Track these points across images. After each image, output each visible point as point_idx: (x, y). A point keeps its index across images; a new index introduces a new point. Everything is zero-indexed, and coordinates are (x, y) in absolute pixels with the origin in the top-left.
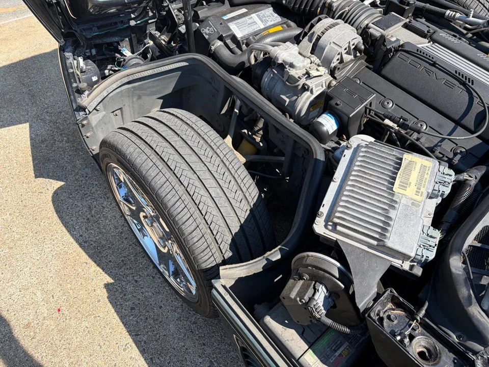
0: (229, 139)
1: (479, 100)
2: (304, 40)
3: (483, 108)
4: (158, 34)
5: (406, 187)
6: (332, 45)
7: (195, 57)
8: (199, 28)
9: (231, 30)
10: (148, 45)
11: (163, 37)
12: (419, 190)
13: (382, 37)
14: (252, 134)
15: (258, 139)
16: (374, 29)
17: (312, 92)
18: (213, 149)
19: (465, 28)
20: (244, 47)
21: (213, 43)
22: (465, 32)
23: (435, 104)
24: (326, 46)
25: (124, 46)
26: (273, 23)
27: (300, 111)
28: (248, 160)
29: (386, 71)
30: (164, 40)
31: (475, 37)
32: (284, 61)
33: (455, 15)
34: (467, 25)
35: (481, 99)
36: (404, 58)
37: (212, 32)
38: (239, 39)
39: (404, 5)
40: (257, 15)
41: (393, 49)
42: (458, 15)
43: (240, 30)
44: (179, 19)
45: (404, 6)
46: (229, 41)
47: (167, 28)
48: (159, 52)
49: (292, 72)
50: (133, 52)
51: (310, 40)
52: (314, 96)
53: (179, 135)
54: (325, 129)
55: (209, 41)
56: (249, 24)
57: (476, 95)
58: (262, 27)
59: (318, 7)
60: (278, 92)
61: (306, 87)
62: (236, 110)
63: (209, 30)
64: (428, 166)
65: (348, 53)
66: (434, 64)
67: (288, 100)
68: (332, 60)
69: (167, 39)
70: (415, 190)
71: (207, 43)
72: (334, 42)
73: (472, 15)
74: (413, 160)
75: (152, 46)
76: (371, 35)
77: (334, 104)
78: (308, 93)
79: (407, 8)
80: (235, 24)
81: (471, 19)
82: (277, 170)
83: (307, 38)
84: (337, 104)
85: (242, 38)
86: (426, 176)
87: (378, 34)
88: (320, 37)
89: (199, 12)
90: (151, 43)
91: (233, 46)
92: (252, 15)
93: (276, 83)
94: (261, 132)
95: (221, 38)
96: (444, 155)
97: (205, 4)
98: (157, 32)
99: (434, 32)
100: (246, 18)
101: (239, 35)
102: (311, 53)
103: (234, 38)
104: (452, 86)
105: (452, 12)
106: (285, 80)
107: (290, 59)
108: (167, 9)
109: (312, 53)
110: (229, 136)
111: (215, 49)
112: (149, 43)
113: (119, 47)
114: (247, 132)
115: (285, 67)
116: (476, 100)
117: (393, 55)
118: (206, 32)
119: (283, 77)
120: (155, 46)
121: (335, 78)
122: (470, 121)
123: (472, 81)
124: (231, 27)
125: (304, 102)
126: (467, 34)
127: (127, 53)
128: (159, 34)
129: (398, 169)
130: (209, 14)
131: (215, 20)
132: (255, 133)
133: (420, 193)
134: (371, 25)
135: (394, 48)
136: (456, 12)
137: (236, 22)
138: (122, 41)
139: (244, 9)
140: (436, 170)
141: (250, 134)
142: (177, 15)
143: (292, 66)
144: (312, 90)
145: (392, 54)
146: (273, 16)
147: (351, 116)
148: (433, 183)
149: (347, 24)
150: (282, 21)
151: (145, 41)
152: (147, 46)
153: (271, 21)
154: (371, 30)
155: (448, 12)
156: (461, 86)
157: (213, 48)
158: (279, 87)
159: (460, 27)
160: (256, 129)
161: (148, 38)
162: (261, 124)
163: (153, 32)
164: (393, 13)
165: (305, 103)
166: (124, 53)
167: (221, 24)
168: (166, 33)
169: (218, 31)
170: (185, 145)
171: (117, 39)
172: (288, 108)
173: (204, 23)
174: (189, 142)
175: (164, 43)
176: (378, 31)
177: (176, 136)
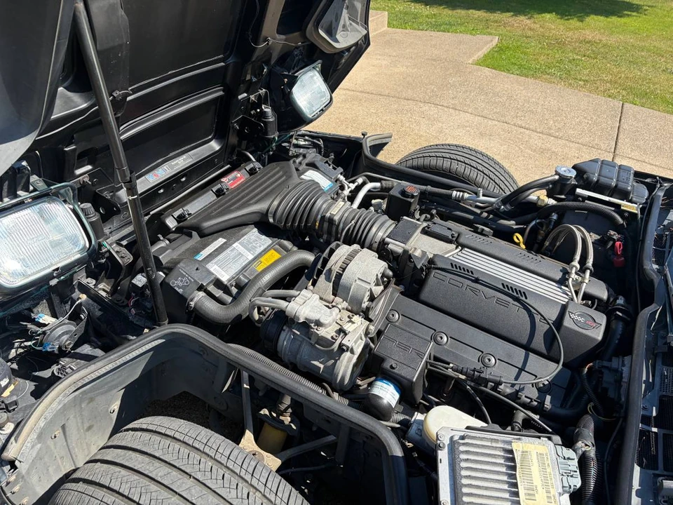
0: (249, 436)
1: (539, 316)
2: (320, 279)
3: (549, 326)
4: (91, 282)
5: (534, 495)
6: (358, 282)
7: (175, 330)
8: (167, 281)
9: (213, 274)
10: (79, 301)
11: (101, 286)
12: (549, 495)
13: (405, 252)
14: (278, 416)
15: (287, 419)
16: (394, 244)
17: (352, 352)
18: (246, 481)
19: (477, 207)
20: (234, 290)
21: (191, 297)
22: (478, 211)
23: (495, 330)
24: (352, 285)
25: (40, 310)
26: (262, 248)
27: (343, 378)
28: (284, 460)
29: (425, 295)
30: (104, 290)
31: (491, 216)
32: (306, 319)
33: (463, 196)
34: (478, 204)
35: (542, 315)
36: (441, 277)
37: (187, 282)
38: (226, 283)
39: (408, 197)
40: (241, 244)
41: (424, 268)
42: (466, 195)
43: (224, 270)
44: (122, 257)
45: (409, 200)
46: (211, 288)
47: (106, 273)
48: (100, 310)
49: (322, 332)
50: (54, 315)
51: (328, 279)
52: (356, 357)
53: (190, 476)
54: (385, 401)
55: (186, 296)
56: (234, 259)
57: (535, 312)
58: (251, 257)
59: (315, 221)
60: (306, 357)
61: (344, 348)
62: (245, 386)
63: (181, 281)
64: (544, 453)
65: (377, 284)
66: (477, 281)
67: (322, 366)
68: (363, 300)
69: (108, 288)
70: (545, 495)
71: (182, 300)
72: (359, 279)
73: (481, 194)
74: (525, 449)
75: (86, 301)
76: (392, 252)
77: (388, 367)
78: (348, 354)
79: (412, 200)
80: (215, 263)
81: (482, 198)
82: (322, 453)
83: (323, 277)
84: (391, 367)
85: (229, 280)
86: (548, 470)
87: (400, 251)
88: (341, 275)
89: (160, 257)
90: (84, 297)
91: (218, 293)
92: (234, 245)
93: (300, 346)
94: (290, 410)
95: (201, 288)
96: (531, 399)
97: (162, 238)
98: (89, 280)
99: (459, 235)
100: (228, 251)
101: (225, 278)
102: (333, 294)
103: (218, 283)
104: (506, 305)
105: (458, 193)
106: (313, 343)
107: (314, 316)
108: (107, 255)
109: (335, 294)
110: (247, 431)
111: (196, 304)
112: (79, 298)
113: (32, 315)
114: (268, 414)
115: (309, 327)
116: (537, 318)
117: (426, 274)
118: (177, 284)
119: (310, 339)
120: (91, 302)
121: (370, 321)
122: (539, 343)
123: (524, 293)
124: (212, 270)
125: (345, 366)
126: (482, 213)
127: (46, 318)
128: (94, 282)
129: (514, 468)
130: (175, 255)
131: (188, 266)
132: (282, 413)
133: (553, 498)
134: (388, 240)
135: (425, 266)
136: (463, 192)
137: (216, 260)
138: (36, 305)
139: (220, 239)
140: (554, 456)
141: (275, 415)
142: (117, 252)
143: (318, 324)
144: (352, 349)
145: (424, 273)
146: (261, 239)
147: (414, 380)
148: (559, 477)
149: (365, 249)
150: (272, 243)
151: (73, 295)
152: (77, 303)
153: (260, 246)
154: (390, 246)
155: (454, 193)
156: (516, 303)
157: (192, 304)
158: (305, 350)
159: (471, 206)
160: (283, 407)
161: (77, 290)
162: (287, 401)
163: (85, 281)
164: (405, 217)
165: (347, 367)
166: (41, 321)
167: (197, 269)
168: (105, 280)
169: (195, 281)
170: (205, 491)
171: (27, 305)
172: (325, 375)
173: (174, 273)
174: (208, 483)
175: (104, 294)
176: (399, 246)
177: (185, 479)
